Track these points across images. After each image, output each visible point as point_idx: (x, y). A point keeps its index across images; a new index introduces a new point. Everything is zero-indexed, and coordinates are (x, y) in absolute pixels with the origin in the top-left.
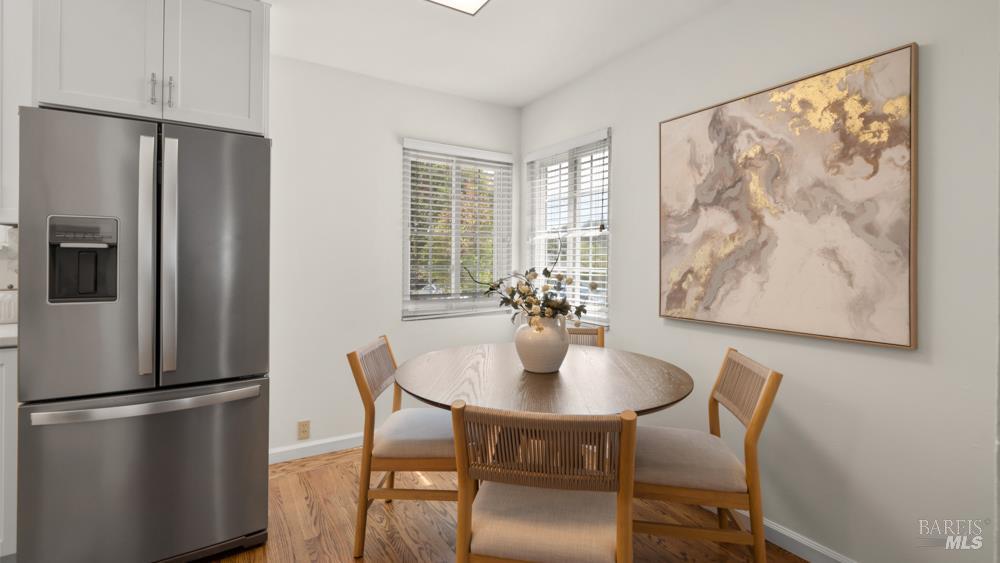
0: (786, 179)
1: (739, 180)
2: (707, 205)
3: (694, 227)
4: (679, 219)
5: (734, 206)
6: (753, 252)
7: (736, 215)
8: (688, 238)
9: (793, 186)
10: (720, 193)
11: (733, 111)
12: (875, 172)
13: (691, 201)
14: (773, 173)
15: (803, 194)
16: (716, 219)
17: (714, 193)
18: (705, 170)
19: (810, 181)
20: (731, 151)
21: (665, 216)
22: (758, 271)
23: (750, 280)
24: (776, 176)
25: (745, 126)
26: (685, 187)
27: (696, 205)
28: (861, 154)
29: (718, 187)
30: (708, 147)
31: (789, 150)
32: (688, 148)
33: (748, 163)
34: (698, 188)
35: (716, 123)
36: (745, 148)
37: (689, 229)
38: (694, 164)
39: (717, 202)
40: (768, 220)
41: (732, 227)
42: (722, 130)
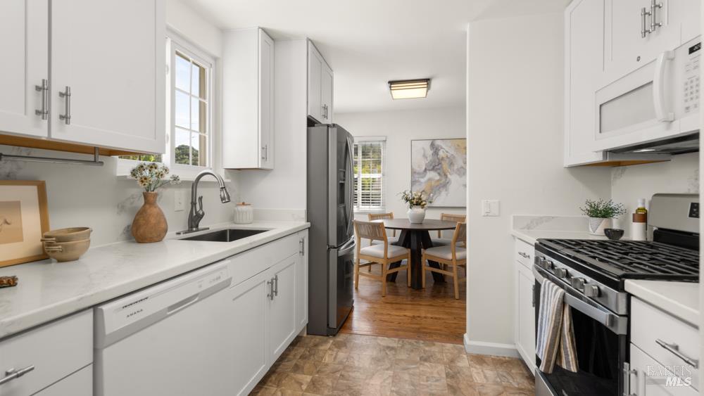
0: (453, 165)
1: (439, 164)
2: (429, 170)
3: (425, 177)
4: (419, 173)
5: (439, 171)
6: (444, 185)
7: (439, 174)
8: (423, 180)
9: (456, 167)
10: (434, 167)
11: (438, 143)
13: (424, 168)
15: (458, 170)
16: (432, 175)
17: (432, 167)
18: (429, 159)
19: (459, 166)
20: (438, 155)
21: (413, 172)
22: (446, 190)
23: (443, 193)
24: (451, 164)
25: (442, 148)
26: (422, 164)
27: (426, 170)
29: (433, 164)
30: (430, 152)
31: (454, 157)
32: (422, 151)
33: (443, 159)
34: (426, 164)
35: (432, 145)
36: (441, 154)
37: (422, 177)
38: (425, 156)
39: (433, 169)
40: (449, 176)
41: (438, 177)
42: (435, 148)
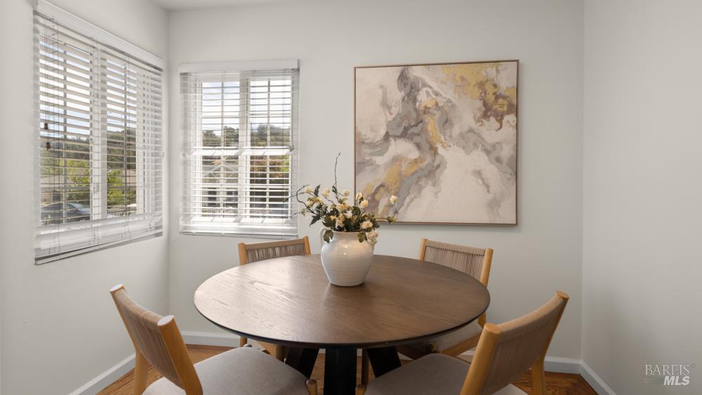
0: (452, 125)
1: (419, 122)
2: (396, 137)
3: (386, 152)
4: (372, 145)
5: (417, 139)
6: (430, 172)
7: (418, 146)
8: (380, 160)
9: (456, 130)
10: (406, 129)
11: (416, 72)
12: (501, 127)
13: (383, 132)
14: (444, 120)
15: (462, 135)
16: (404, 149)
17: (401, 129)
18: (395, 110)
19: (466, 128)
20: (415, 100)
21: (359, 143)
22: (434, 185)
23: (428, 191)
24: (446, 122)
25: (425, 85)
26: (377, 123)
27: (387, 137)
28: (494, 116)
29: (405, 124)
30: (397, 95)
31: (453, 106)
32: (380, 92)
33: (426, 110)
34: (389, 124)
35: (403, 78)
36: (423, 98)
37: (381, 154)
38: (385, 104)
39: (404, 135)
40: (441, 151)
41: (415, 154)
42: (409, 86)
